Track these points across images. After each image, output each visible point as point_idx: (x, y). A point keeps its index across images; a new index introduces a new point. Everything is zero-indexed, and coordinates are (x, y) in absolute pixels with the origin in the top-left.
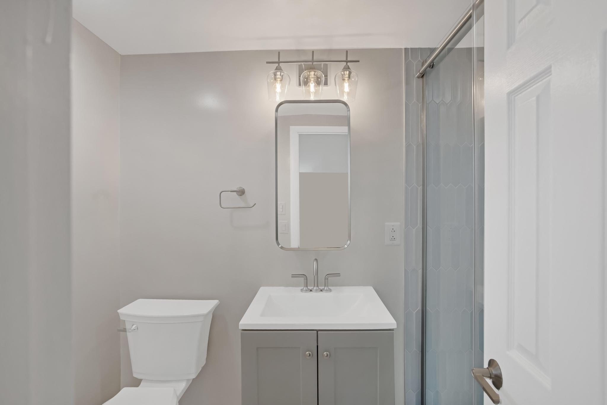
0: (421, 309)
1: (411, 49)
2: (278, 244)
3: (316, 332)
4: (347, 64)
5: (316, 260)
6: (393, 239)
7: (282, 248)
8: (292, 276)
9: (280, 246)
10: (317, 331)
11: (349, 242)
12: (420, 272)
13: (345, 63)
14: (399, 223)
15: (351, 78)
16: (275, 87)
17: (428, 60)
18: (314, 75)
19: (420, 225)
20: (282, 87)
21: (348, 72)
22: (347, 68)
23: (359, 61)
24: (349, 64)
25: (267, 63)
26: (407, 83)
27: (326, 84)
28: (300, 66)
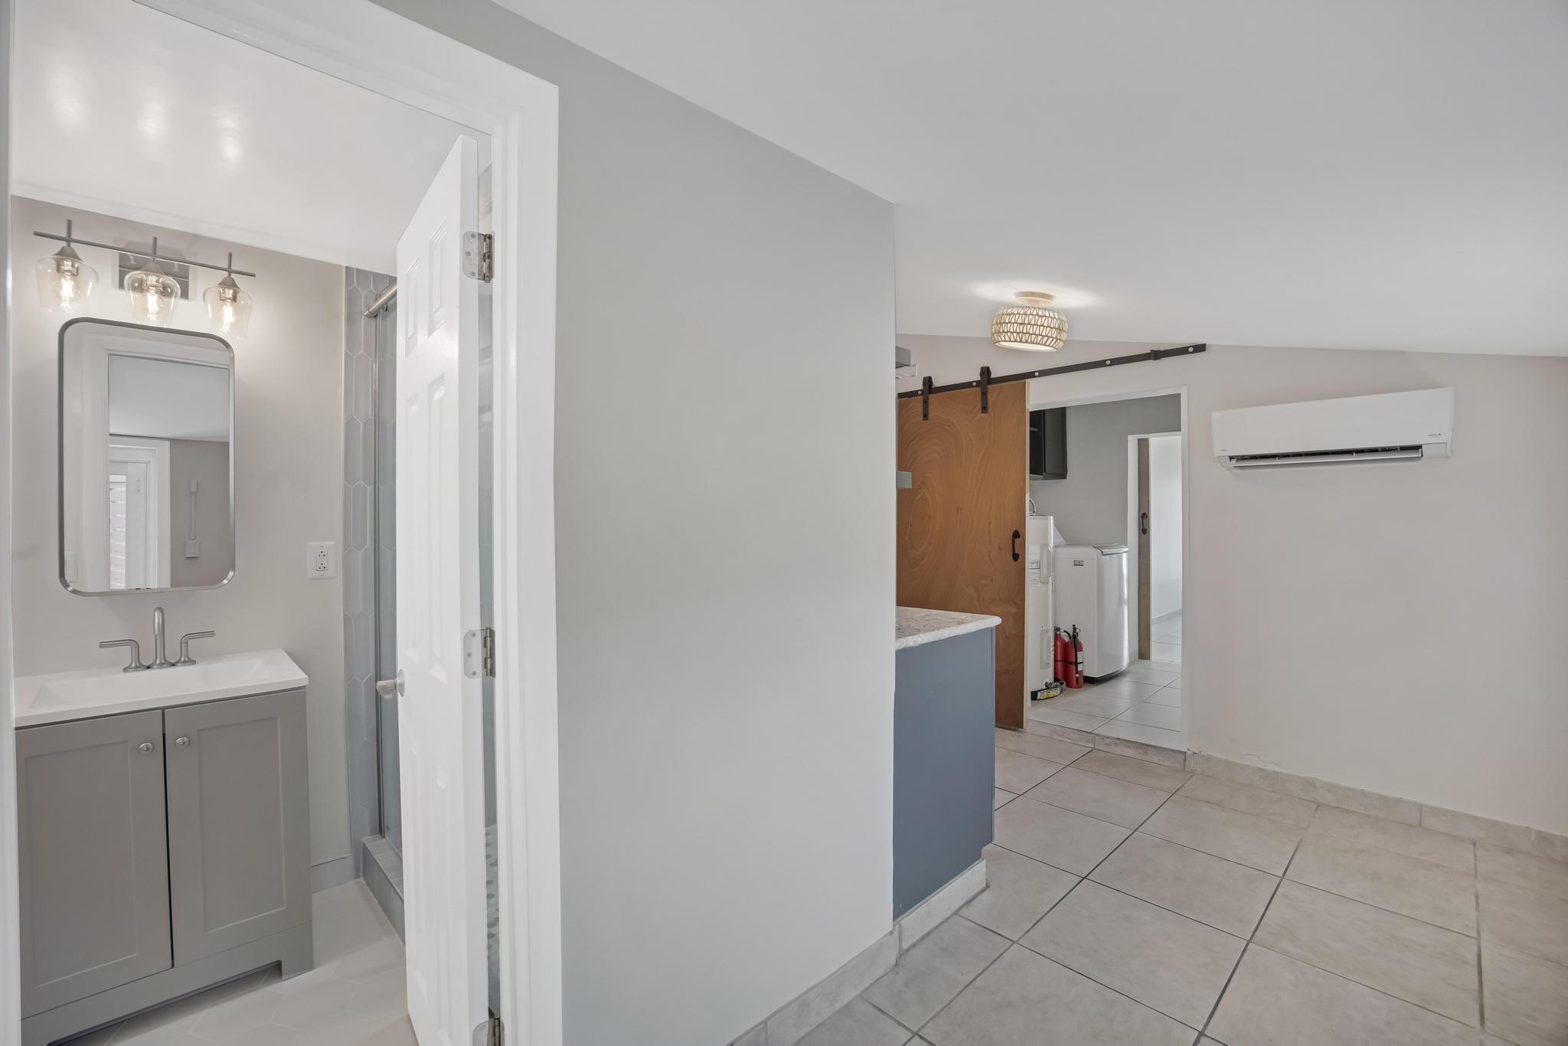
0: (374, 672)
1: (358, 270)
2: (65, 585)
3: (160, 711)
4: (230, 275)
5: (161, 610)
6: (322, 568)
7: (75, 592)
8: (101, 645)
9: (70, 589)
10: (163, 709)
11: (231, 574)
12: (372, 616)
13: (226, 274)
14: (332, 543)
15: (237, 300)
16: (60, 287)
17: (385, 294)
18: (157, 281)
19: (369, 544)
20: (77, 288)
21: (231, 291)
22: (228, 283)
23: (254, 276)
24: (233, 276)
25: (37, 234)
26: (350, 320)
27: (185, 294)
28: (122, 258)
